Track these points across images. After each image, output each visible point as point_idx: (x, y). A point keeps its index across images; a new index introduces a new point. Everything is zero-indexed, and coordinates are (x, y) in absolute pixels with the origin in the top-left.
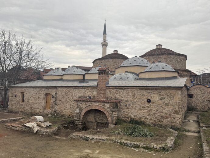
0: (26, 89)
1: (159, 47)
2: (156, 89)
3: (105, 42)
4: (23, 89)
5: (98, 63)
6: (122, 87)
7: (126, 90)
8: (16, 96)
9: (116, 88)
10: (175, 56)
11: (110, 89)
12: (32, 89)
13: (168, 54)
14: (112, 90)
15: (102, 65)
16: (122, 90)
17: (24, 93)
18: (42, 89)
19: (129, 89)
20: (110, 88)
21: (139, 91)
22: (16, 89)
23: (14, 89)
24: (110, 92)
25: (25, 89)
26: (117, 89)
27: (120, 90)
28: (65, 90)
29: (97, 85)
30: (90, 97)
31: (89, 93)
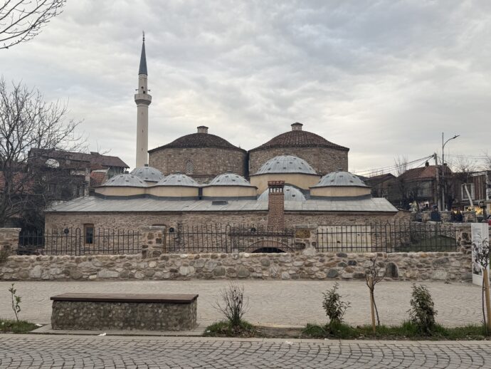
0: (99, 216)
1: (297, 128)
2: (363, 215)
3: (144, 92)
4: (90, 217)
5: (170, 155)
6: (312, 213)
7: (317, 216)
8: (67, 231)
9: (300, 214)
10: (331, 150)
11: (290, 216)
12: (117, 218)
13: (320, 146)
14: (294, 217)
15: (181, 159)
16: (311, 217)
17: (93, 225)
18: (144, 217)
19: (322, 214)
20: (290, 214)
21: (337, 218)
22: (67, 216)
23: (61, 217)
24: (290, 220)
25: (96, 216)
26: (303, 214)
27: (308, 217)
28: (200, 217)
29: (267, 209)
30: (253, 229)
31: (252, 222)
